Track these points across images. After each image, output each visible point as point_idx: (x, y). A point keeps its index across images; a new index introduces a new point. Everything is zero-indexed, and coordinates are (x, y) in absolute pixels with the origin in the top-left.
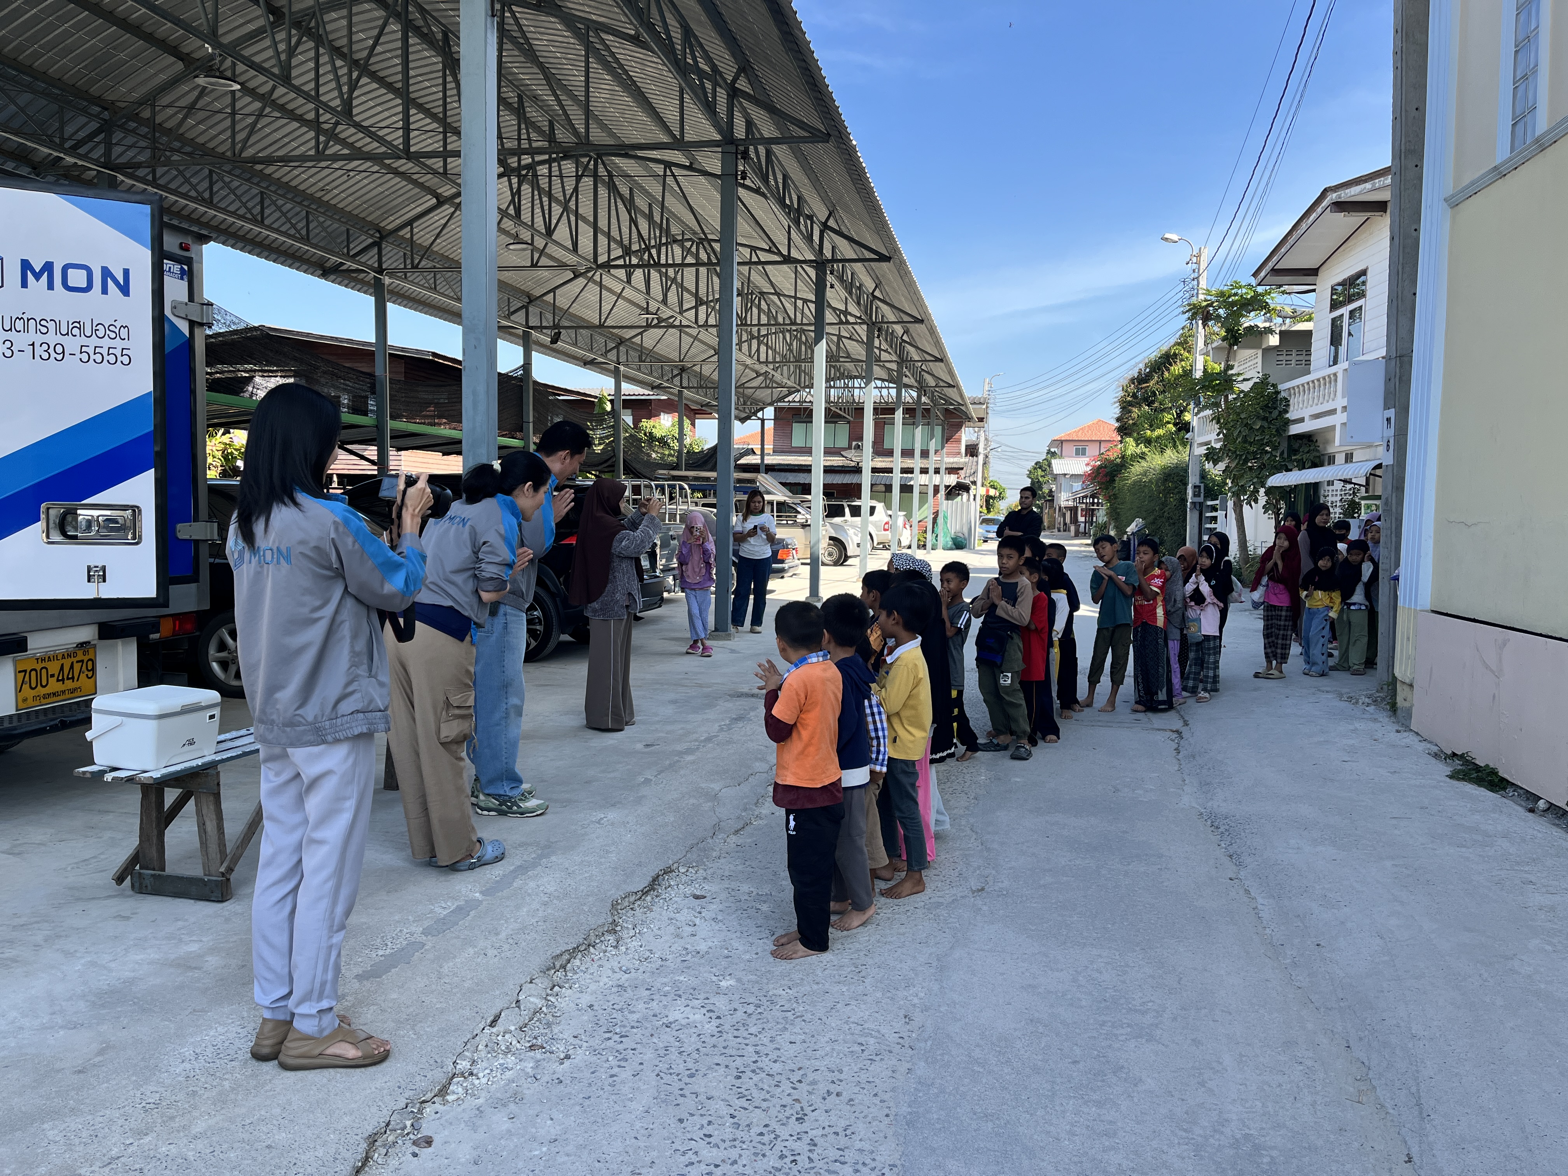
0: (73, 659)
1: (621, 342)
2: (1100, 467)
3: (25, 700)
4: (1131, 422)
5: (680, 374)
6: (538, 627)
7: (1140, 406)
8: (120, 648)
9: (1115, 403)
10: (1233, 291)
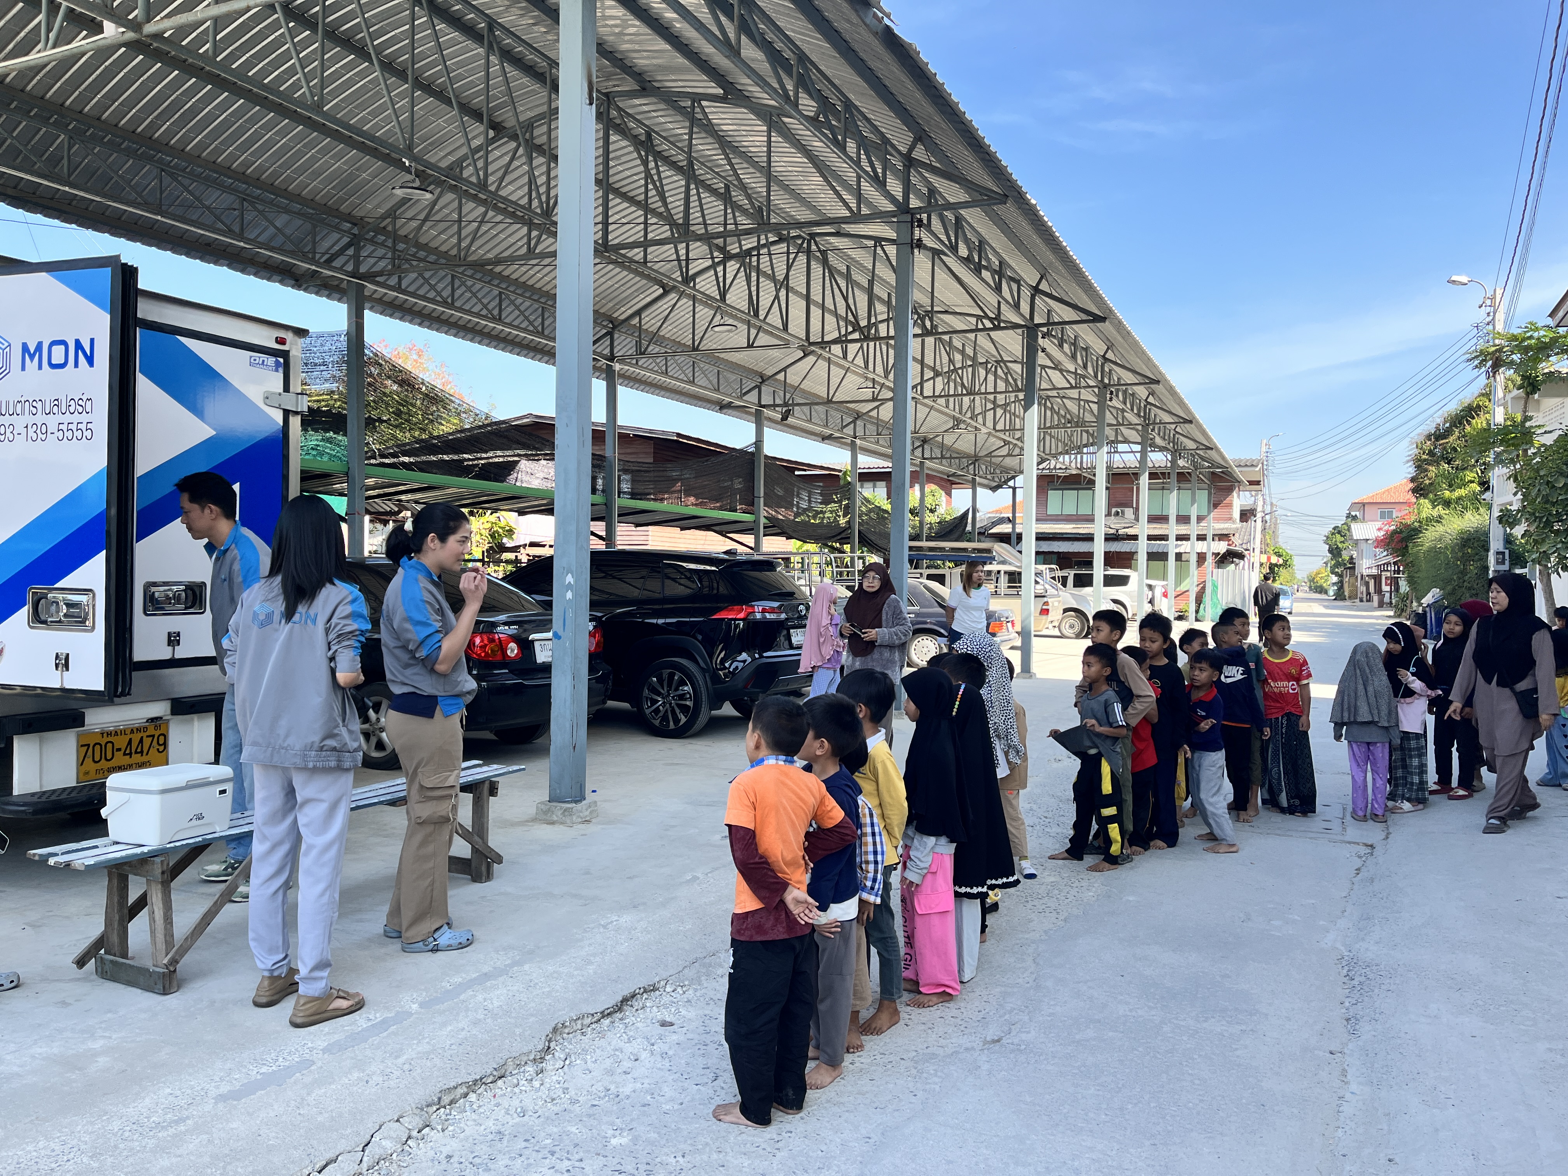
0: (142, 734)
1: (858, 416)
2: (1394, 532)
3: (87, 773)
4: (1427, 482)
5: (922, 446)
6: (688, 703)
7: (1438, 464)
8: (196, 723)
9: (1408, 461)
10: (1528, 334)
